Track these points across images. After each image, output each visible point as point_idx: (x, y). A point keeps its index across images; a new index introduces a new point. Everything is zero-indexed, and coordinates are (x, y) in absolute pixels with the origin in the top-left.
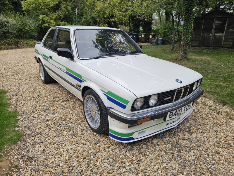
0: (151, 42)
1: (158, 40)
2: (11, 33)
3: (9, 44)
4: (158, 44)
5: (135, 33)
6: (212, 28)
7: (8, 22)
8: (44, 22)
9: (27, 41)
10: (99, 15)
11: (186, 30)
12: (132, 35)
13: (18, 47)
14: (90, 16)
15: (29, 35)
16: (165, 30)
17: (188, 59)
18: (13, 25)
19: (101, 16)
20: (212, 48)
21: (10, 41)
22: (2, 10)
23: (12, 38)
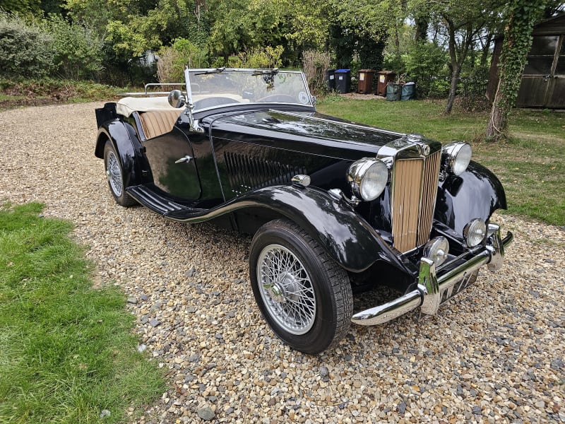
0: (383, 93)
1: (401, 87)
2: (41, 63)
3: (34, 91)
4: (401, 98)
5: (344, 71)
6: (551, 60)
7: (33, 37)
8: (118, 39)
9: (81, 85)
10: (254, 24)
11: (513, 64)
12: (334, 74)
13: (59, 100)
14: (232, 25)
15: (82, 69)
16: (421, 62)
17: (511, 141)
18: (46, 43)
19: (259, 25)
20: (549, 110)
21: (37, 84)
22: (13, 7)
23: (42, 76)
